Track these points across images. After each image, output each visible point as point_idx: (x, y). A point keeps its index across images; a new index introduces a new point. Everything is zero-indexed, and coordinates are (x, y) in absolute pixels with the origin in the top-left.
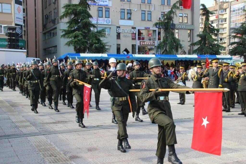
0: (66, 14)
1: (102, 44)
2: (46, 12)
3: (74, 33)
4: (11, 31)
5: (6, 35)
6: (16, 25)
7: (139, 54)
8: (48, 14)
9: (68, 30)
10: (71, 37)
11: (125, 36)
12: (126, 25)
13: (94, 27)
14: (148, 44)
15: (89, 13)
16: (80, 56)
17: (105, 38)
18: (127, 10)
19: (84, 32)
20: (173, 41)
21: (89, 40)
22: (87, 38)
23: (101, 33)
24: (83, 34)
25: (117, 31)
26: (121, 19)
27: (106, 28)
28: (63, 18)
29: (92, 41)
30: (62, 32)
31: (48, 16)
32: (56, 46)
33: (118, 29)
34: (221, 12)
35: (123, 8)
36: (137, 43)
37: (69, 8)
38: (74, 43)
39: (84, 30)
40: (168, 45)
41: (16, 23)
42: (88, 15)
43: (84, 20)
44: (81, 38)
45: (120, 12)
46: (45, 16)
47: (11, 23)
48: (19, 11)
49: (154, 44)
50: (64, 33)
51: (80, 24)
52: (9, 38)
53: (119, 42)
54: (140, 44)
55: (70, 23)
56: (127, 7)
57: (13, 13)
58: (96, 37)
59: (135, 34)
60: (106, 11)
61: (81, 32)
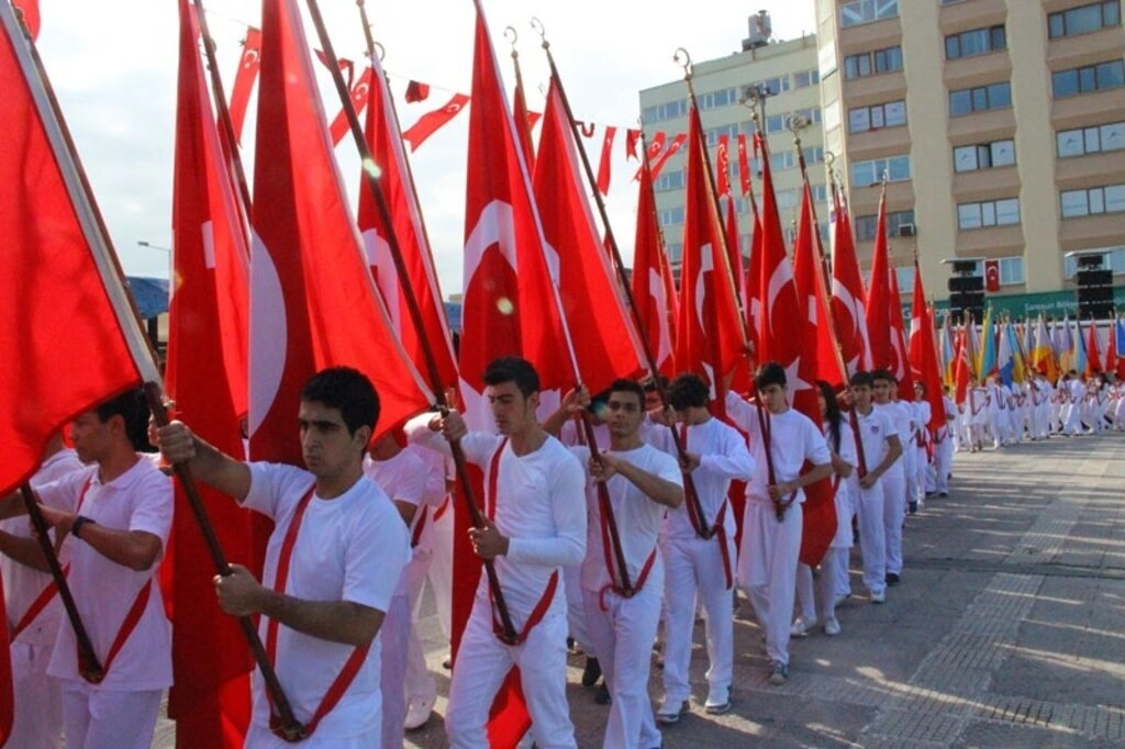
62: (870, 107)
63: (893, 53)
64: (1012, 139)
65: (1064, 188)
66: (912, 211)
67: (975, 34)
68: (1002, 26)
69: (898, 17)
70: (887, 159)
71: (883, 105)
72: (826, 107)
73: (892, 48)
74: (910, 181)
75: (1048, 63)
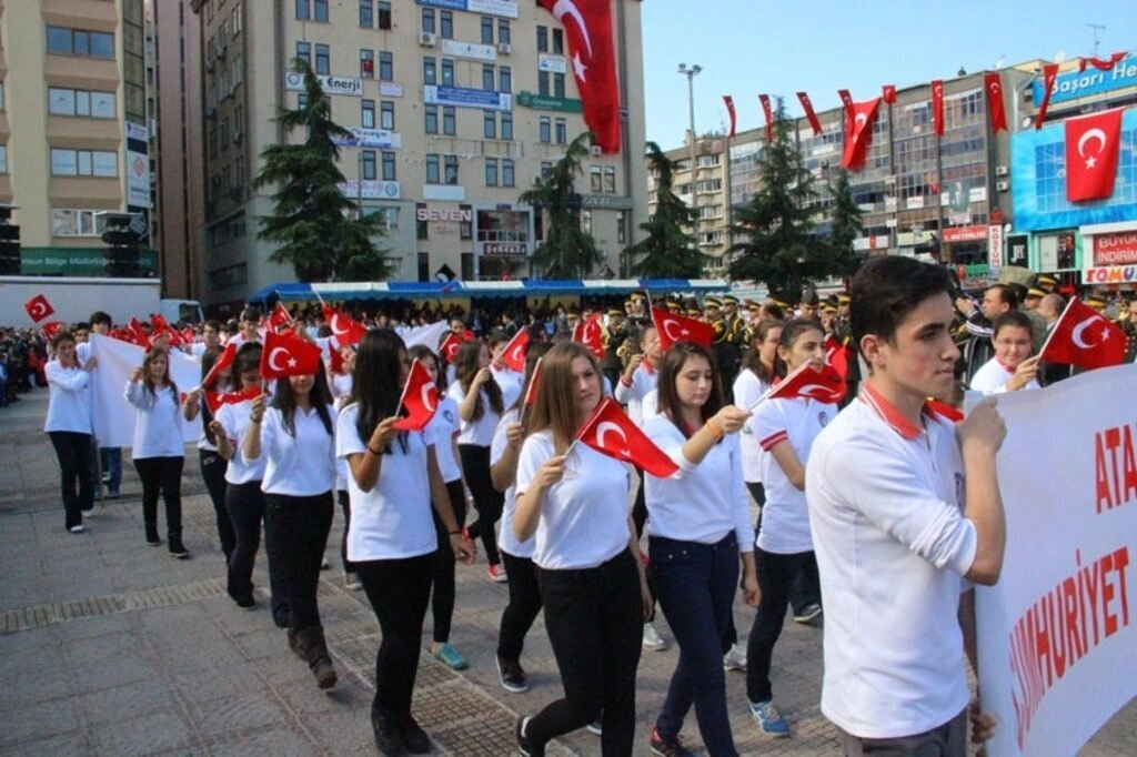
0: (270, 175)
1: (375, 255)
2: (216, 169)
3: (294, 227)
4: (117, 228)
5: (105, 238)
6: (131, 208)
7: (482, 280)
8: (221, 173)
9: (277, 220)
10: (285, 238)
11: (442, 232)
12: (443, 198)
13: (351, 206)
14: (506, 250)
15: (336, 169)
16: (310, 289)
17: (382, 239)
18: (446, 156)
19: (322, 223)
20: (574, 243)
21: (337, 245)
22: (330, 239)
23: (373, 222)
24: (320, 228)
25: (417, 215)
26: (429, 182)
27: (384, 209)
28: (262, 183)
29: (347, 246)
30: (261, 224)
31: (219, 179)
32: (243, 265)
33: (419, 211)
34: (707, 162)
35: (432, 152)
36: (477, 248)
37: (277, 155)
38: (296, 254)
39: (320, 218)
40: (562, 254)
41: (129, 203)
42: (332, 174)
43: (323, 189)
44: (315, 241)
45: (425, 165)
46: (213, 179)
47: (117, 204)
48: (138, 168)
49: (523, 250)
50: (265, 226)
51: (311, 200)
52: (113, 246)
53: (425, 247)
54: (485, 253)
55: (284, 197)
56: (444, 149)
57: (122, 176)
58: (357, 236)
59: (470, 223)
60: (384, 161)
61: (312, 224)
64: (1, 84)
65: (55, 144)
75: (44, 16)
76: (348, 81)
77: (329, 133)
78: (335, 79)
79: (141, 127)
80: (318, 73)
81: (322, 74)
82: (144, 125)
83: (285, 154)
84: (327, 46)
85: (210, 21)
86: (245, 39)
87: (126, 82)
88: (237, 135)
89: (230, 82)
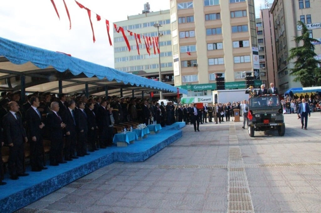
0: (292, 57)
2: (279, 56)
3: (300, 71)
4: (248, 76)
5: (245, 79)
6: (255, 70)
8: (281, 57)
9: (295, 69)
10: (297, 75)
13: (320, 63)
15: (313, 52)
16: (302, 89)
19: (309, 69)
21: (314, 75)
22: (312, 74)
24: (309, 71)
28: (290, 59)
29: (317, 75)
30: (291, 71)
31: (280, 59)
32: (288, 82)
37: (294, 51)
38: (301, 79)
39: (309, 67)
41: (254, 68)
42: (313, 54)
43: (309, 59)
44: (307, 75)
46: (279, 59)
47: (250, 69)
48: (256, 59)
50: (292, 71)
51: (306, 62)
52: (247, 81)
55: (297, 62)
57: (252, 61)
61: (306, 69)
62: (185, 32)
63: (191, 18)
64: (222, 42)
65: (235, 56)
66: (196, 60)
67: (213, 15)
68: (219, 13)
69: (193, 8)
70: (190, 46)
71: (189, 31)
72: (172, 31)
73: (191, 16)
74: (196, 52)
75: (231, 24)
76: (318, 24)
77: (310, 41)
78: (313, 24)
79: (256, 48)
80: (307, 23)
81: (309, 24)
82: (257, 47)
83: (296, 50)
84: (310, 15)
85: (275, 15)
86: (284, 18)
87: (252, 37)
88: (284, 46)
89: (281, 31)
